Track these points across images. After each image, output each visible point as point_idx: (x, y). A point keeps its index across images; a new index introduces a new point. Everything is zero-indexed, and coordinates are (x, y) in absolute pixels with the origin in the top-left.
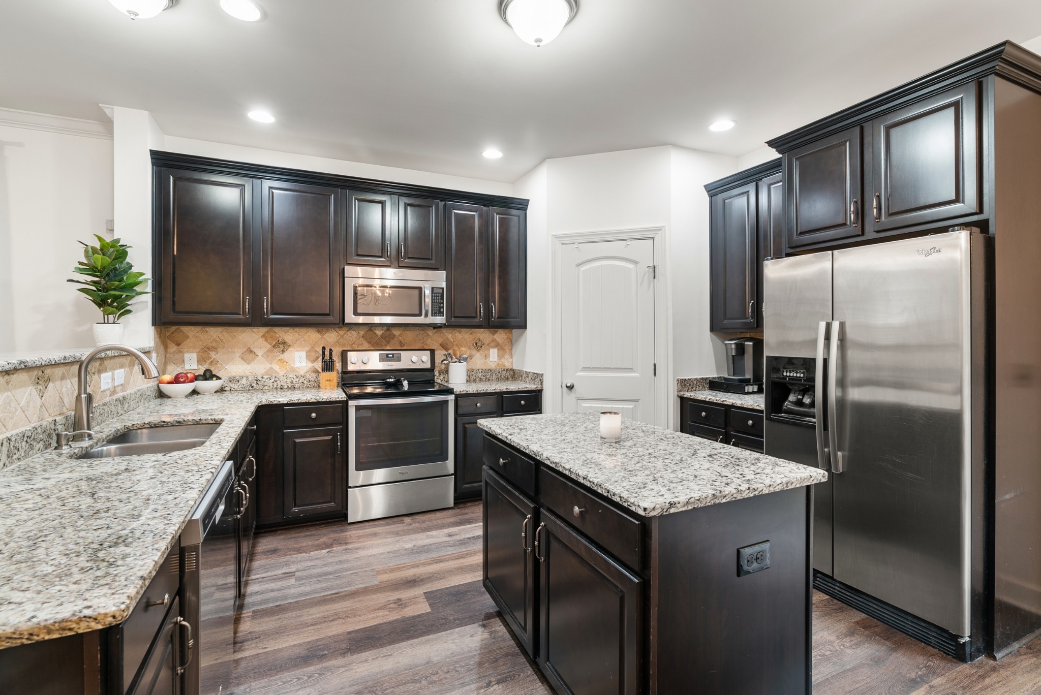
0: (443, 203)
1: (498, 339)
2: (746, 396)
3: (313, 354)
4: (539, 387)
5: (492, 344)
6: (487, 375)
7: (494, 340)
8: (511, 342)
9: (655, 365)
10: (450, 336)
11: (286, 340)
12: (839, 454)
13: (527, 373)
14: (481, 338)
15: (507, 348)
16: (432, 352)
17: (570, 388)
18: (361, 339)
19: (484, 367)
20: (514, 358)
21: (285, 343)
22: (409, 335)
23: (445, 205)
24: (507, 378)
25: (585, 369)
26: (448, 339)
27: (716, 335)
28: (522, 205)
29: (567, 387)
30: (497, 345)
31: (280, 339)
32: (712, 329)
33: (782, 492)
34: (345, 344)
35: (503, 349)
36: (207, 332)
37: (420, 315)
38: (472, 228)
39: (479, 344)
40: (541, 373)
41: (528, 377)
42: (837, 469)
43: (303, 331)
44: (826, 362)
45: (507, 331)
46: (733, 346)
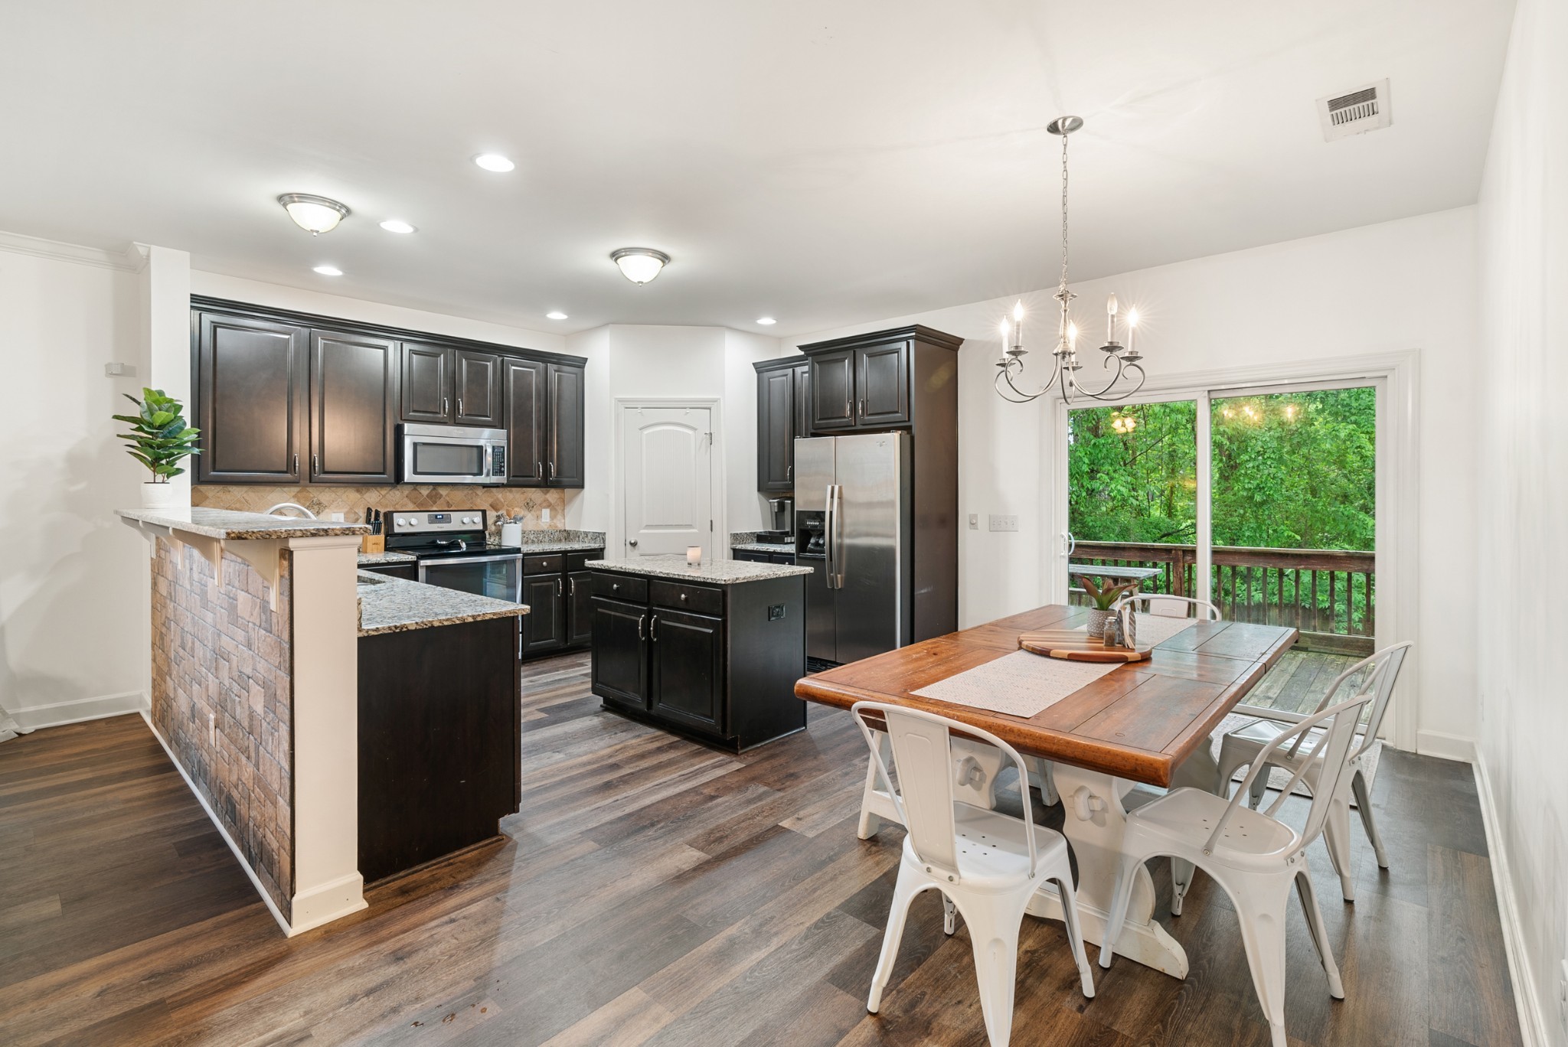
0: (501, 358)
1: (550, 500)
2: (785, 546)
3: (352, 516)
4: (602, 546)
5: (544, 504)
6: (540, 535)
7: (546, 500)
8: (564, 503)
9: (711, 521)
10: (500, 496)
11: (322, 501)
12: (839, 576)
13: (586, 534)
14: (533, 497)
15: (559, 508)
16: (484, 512)
17: (634, 545)
18: (406, 499)
19: (536, 529)
20: (567, 519)
21: (320, 504)
22: (458, 495)
23: (503, 361)
24: (560, 540)
25: (648, 527)
26: (498, 499)
27: (763, 495)
28: (580, 363)
29: (631, 544)
30: (549, 506)
31: (315, 499)
32: (759, 490)
33: (790, 577)
34: (387, 504)
35: (556, 510)
36: (229, 492)
37: (480, 473)
38: (530, 385)
39: (531, 504)
40: (603, 532)
41: (587, 536)
42: (837, 586)
43: (341, 491)
44: (831, 513)
45: (559, 490)
46: (776, 504)
